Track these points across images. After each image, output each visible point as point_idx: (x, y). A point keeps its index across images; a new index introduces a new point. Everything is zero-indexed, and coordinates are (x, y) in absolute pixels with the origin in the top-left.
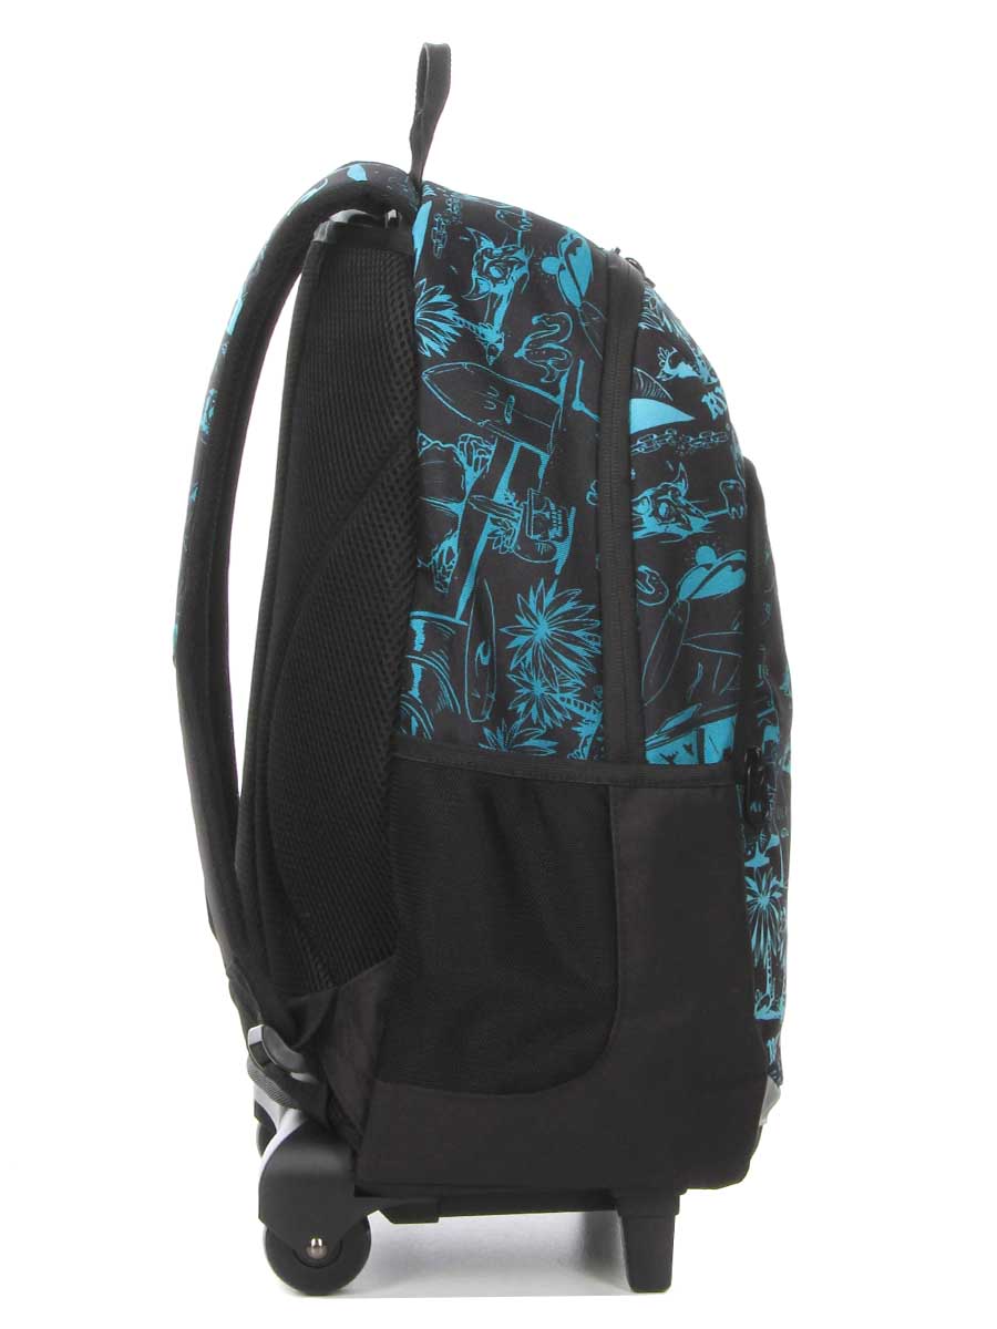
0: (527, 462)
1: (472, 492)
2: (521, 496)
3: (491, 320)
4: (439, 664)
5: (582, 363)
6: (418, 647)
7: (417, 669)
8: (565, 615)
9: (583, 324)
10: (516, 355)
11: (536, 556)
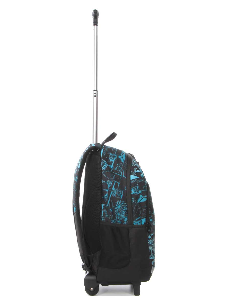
0: (117, 184)
1: (110, 188)
2: (116, 189)
3: (112, 165)
4: (105, 211)
5: (124, 170)
6: (103, 209)
7: (102, 212)
8: (122, 205)
9: (124, 165)
10: (115, 169)
11: (118, 197)
